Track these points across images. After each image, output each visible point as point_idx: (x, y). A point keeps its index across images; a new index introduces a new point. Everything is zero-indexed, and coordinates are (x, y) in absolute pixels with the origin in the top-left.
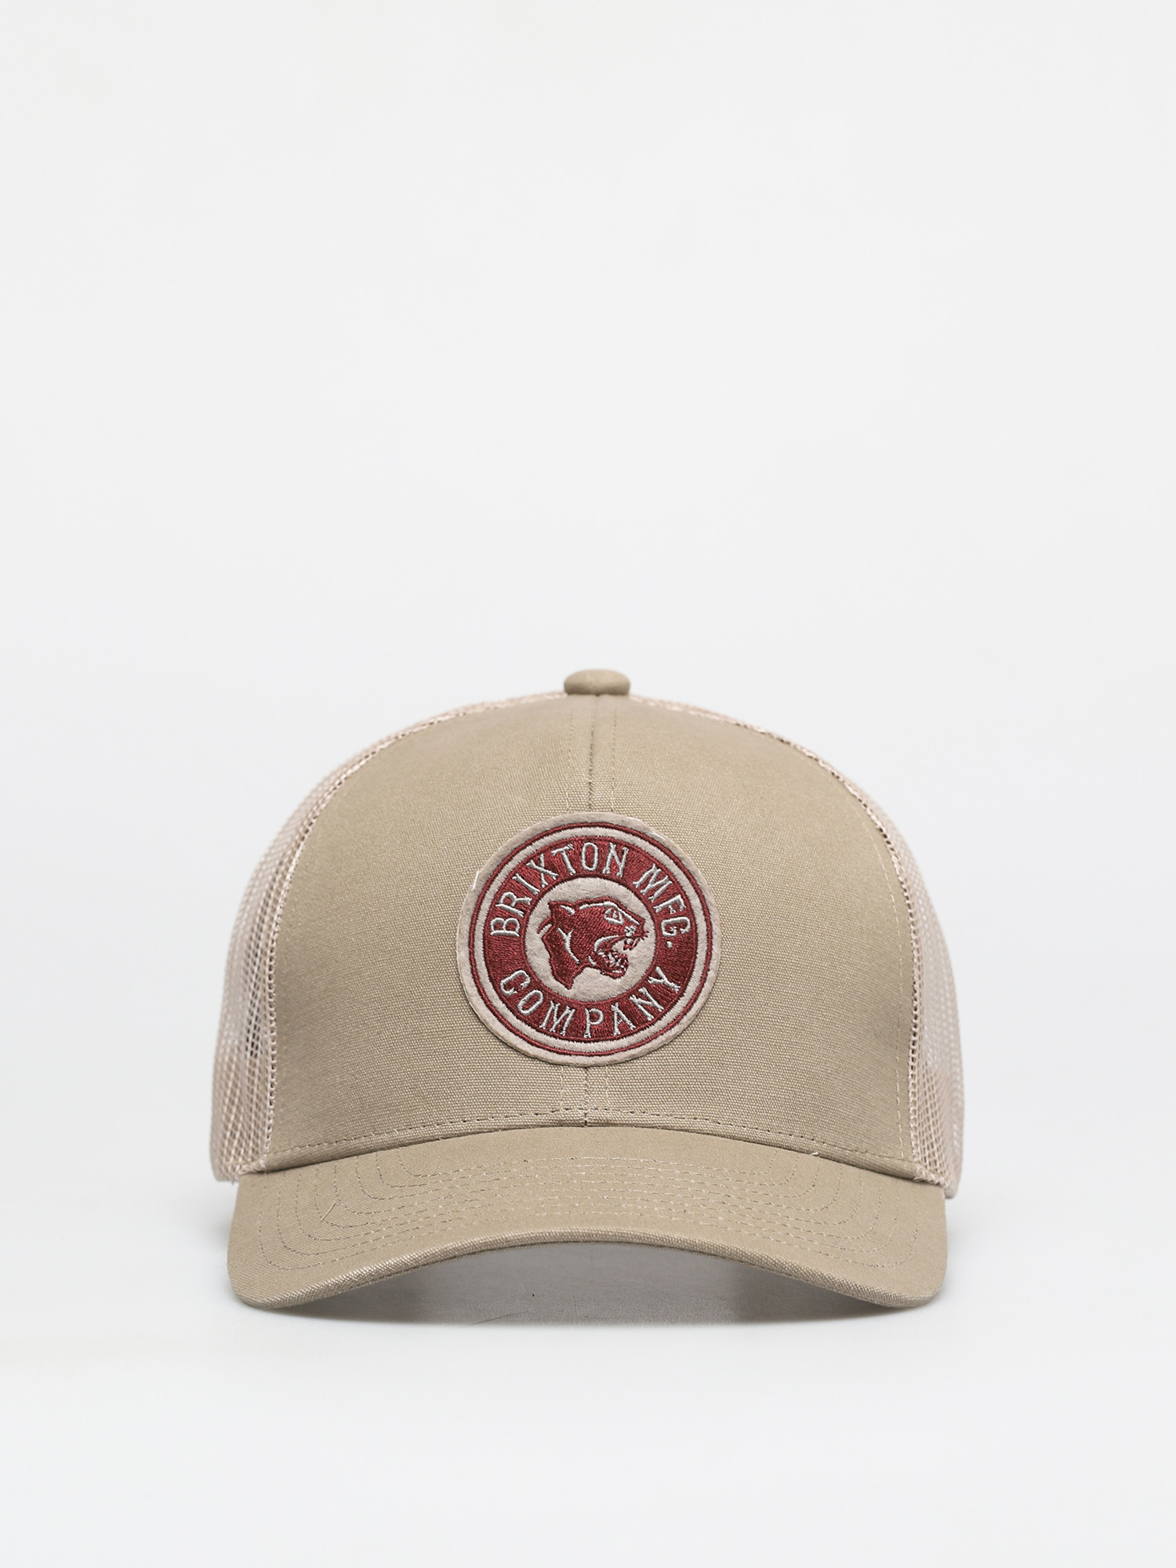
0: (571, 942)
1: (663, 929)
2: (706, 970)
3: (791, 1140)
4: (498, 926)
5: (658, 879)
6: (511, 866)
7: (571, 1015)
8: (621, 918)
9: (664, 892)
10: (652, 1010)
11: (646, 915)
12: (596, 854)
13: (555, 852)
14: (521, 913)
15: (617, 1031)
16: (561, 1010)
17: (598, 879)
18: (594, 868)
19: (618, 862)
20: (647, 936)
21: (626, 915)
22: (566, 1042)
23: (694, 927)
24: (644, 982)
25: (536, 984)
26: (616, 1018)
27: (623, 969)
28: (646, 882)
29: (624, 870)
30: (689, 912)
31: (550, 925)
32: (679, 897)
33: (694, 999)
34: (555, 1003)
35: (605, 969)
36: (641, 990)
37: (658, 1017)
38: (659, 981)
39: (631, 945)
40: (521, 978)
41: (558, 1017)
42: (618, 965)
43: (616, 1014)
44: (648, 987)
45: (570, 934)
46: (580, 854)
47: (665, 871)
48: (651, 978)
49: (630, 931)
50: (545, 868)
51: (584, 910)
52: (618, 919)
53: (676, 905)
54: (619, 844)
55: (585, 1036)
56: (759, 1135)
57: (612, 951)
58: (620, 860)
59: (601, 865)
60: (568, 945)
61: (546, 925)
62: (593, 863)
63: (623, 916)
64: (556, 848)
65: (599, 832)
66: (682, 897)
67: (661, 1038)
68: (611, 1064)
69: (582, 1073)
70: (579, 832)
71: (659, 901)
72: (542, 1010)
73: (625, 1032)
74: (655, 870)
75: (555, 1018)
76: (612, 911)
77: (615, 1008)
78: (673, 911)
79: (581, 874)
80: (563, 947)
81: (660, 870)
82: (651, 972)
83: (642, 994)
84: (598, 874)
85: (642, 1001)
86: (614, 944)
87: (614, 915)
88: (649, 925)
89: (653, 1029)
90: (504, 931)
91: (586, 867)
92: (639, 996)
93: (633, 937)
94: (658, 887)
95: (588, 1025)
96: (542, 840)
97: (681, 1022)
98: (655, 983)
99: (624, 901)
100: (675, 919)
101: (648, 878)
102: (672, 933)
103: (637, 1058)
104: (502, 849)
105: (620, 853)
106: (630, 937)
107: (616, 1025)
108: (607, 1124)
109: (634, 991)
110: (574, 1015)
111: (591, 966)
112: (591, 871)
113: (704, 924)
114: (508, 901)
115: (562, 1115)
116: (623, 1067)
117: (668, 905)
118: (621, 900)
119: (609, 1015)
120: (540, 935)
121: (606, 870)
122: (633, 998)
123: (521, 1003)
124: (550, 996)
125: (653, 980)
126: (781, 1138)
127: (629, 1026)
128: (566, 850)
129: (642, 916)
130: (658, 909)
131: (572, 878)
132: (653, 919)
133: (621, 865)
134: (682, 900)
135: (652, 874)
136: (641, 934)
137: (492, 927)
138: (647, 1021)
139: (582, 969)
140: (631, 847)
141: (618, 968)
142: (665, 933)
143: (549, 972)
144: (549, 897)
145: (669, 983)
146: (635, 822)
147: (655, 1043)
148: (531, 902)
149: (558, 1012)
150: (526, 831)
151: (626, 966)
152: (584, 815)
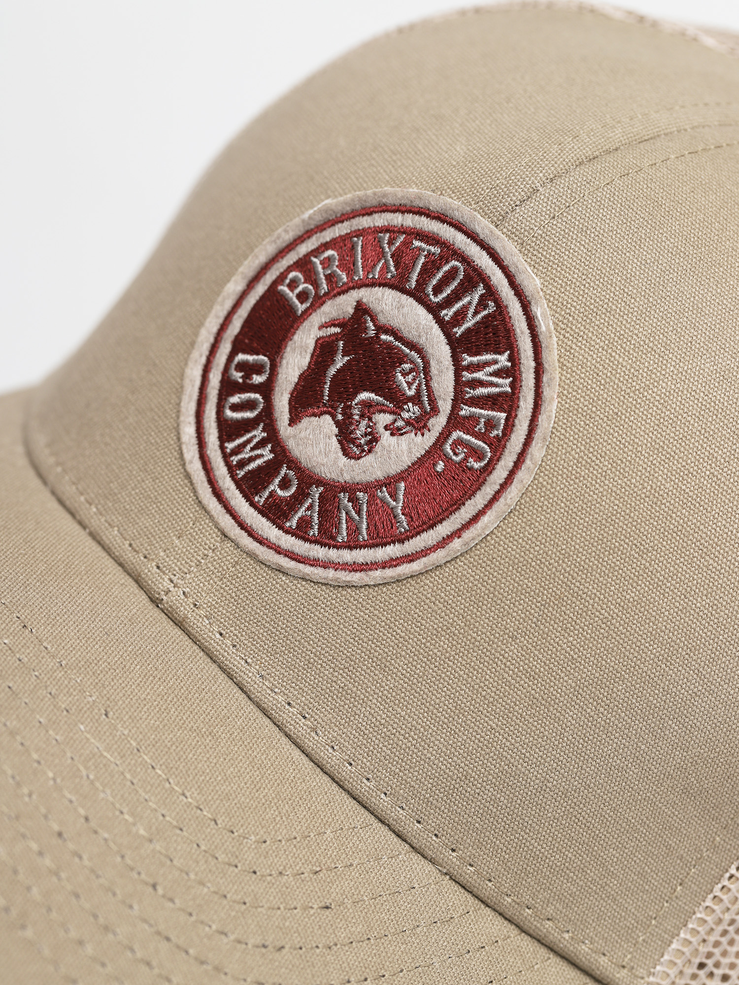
0: (339, 371)
1: (450, 441)
2: (457, 533)
3: (412, 829)
4: (293, 285)
5: (496, 374)
6: (365, 222)
7: (266, 459)
8: (414, 387)
9: (489, 396)
10: (354, 530)
11: (445, 406)
12: (455, 283)
13: (417, 243)
14: (324, 287)
15: (294, 523)
16: (261, 444)
17: (431, 316)
18: (437, 300)
19: (470, 315)
20: (423, 435)
21: (424, 387)
22: (233, 486)
23: (488, 469)
24: (370, 488)
25: (266, 389)
26: (306, 505)
27: (363, 451)
28: (479, 367)
29: (469, 330)
30: (498, 445)
31: (337, 330)
32: (504, 415)
33: (410, 558)
34: (264, 430)
35: (345, 437)
36: (360, 495)
37: (352, 545)
38: (390, 500)
39: (399, 429)
40: (258, 369)
41: (252, 449)
42: (363, 441)
43: (310, 501)
44: (372, 498)
45: (347, 358)
46: (438, 269)
47: (512, 372)
48: (384, 489)
49: (412, 411)
50: (392, 256)
51: (385, 342)
52: (409, 384)
53: (491, 424)
54: (491, 293)
55: (257, 499)
56: (364, 788)
57: (370, 419)
58: (476, 313)
59: (448, 302)
60: (332, 371)
61: (335, 325)
62: (441, 292)
63: (419, 385)
64: (421, 240)
65: (483, 261)
66: (507, 419)
67: (331, 573)
68: (251, 555)
69: (214, 539)
70: (460, 240)
71: (476, 402)
72: (246, 426)
73: (301, 532)
74: (503, 360)
75: (248, 448)
76: (411, 370)
77: (316, 492)
78: (481, 427)
79: (418, 295)
80: (326, 367)
81: (509, 364)
82: (390, 483)
83: (358, 499)
84: (434, 310)
85: (351, 508)
86: (380, 411)
87: (410, 378)
88: (439, 423)
89: (333, 554)
90: (292, 296)
91: (430, 289)
92: (353, 500)
93: (408, 423)
94: (492, 384)
95: (272, 488)
96: (417, 217)
97: (370, 573)
98: (383, 500)
99: (434, 370)
100: (473, 440)
101: (487, 364)
102: (456, 454)
103: (285, 573)
104: (370, 193)
105: (482, 304)
106: (403, 419)
107: (299, 514)
108: (180, 624)
109: (351, 489)
110: (268, 462)
111: (334, 417)
112: (430, 300)
113: (505, 474)
114: (327, 262)
115: (149, 570)
116: (263, 571)
117: (481, 416)
118: (433, 363)
119: (301, 495)
120: (321, 333)
121: (448, 314)
122: (344, 498)
123: (235, 399)
124: (267, 417)
125: (384, 494)
126: (396, 814)
127: (312, 528)
128: (429, 251)
129: (440, 403)
130: (466, 411)
131: (404, 291)
132: (449, 419)
133: (469, 324)
134: (503, 421)
135: (495, 362)
136: (419, 425)
137: (287, 281)
138: (334, 538)
139: (322, 414)
140: (501, 308)
141: (359, 446)
142: (448, 448)
143: (290, 387)
144: (365, 295)
145: (400, 512)
146: (531, 282)
147: (318, 573)
148: (344, 284)
149: (258, 443)
150: (411, 192)
151: (370, 451)
152: (483, 226)
